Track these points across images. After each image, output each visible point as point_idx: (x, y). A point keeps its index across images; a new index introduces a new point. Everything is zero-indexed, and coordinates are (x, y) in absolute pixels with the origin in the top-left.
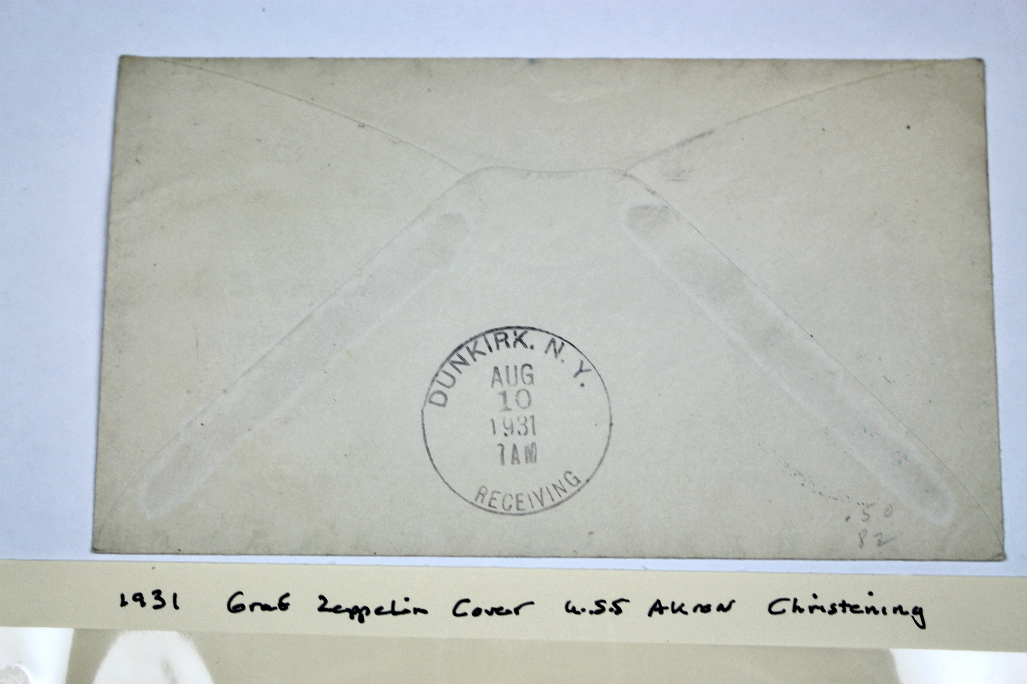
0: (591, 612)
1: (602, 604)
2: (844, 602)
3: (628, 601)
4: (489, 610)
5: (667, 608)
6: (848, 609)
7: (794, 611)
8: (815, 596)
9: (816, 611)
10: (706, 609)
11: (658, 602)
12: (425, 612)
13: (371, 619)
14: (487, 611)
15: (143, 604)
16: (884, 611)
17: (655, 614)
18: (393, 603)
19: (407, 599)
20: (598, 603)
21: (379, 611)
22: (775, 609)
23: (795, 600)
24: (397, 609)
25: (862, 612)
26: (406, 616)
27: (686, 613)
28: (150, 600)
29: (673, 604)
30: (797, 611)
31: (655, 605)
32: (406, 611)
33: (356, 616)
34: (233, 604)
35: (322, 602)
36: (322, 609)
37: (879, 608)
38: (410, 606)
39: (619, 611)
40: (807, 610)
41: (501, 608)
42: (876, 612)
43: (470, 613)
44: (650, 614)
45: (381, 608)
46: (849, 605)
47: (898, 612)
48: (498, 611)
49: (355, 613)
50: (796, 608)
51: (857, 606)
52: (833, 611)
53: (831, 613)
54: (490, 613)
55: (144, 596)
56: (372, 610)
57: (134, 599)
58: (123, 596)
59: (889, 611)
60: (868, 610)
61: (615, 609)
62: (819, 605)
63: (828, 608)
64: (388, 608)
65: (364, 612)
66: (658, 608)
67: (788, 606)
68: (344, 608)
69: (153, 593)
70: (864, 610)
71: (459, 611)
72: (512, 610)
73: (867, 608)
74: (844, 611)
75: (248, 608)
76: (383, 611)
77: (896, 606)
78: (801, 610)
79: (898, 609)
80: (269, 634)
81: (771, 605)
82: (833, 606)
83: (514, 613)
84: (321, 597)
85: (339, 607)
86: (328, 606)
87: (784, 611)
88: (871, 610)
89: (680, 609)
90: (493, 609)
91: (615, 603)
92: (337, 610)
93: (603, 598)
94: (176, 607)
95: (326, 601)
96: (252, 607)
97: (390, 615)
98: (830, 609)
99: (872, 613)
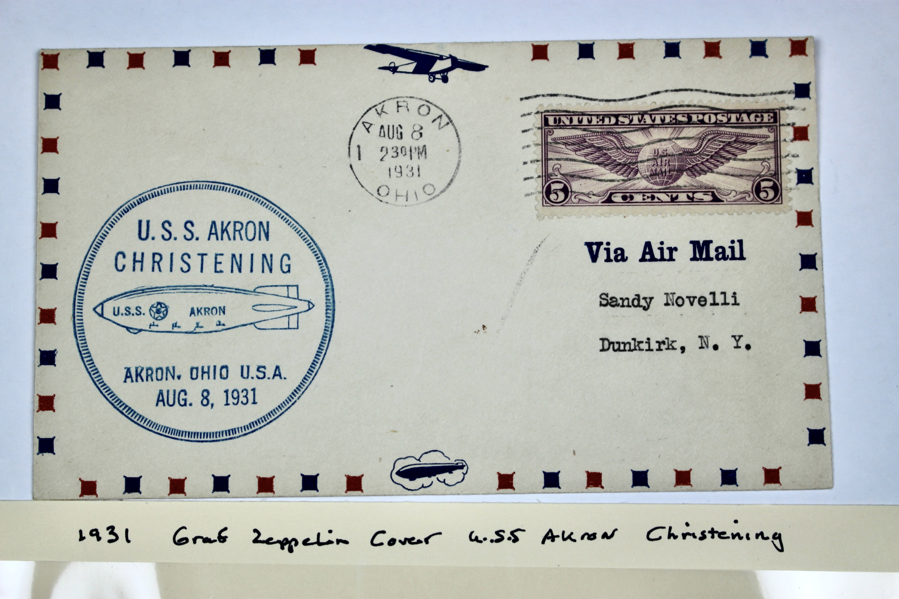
0: (492, 541)
1: (501, 533)
2: (713, 529)
3: (524, 531)
4: (403, 540)
5: (558, 536)
6: (716, 535)
7: (669, 537)
8: (687, 524)
9: (688, 537)
10: (592, 537)
11: (550, 531)
12: (346, 542)
13: (299, 549)
14: (400, 541)
15: (99, 539)
16: (748, 536)
17: (548, 541)
18: (319, 535)
19: (330, 532)
20: (497, 533)
21: (306, 542)
22: (652, 536)
23: (670, 528)
24: (322, 540)
25: (728, 538)
26: (330, 545)
27: (574, 541)
28: (105, 535)
29: (563, 532)
30: (672, 537)
31: (548, 534)
32: (330, 542)
33: (286, 547)
34: (178, 538)
35: (256, 535)
36: (256, 541)
37: (743, 534)
38: (333, 537)
39: (516, 540)
40: (680, 537)
41: (413, 538)
42: (741, 538)
43: (386, 543)
44: (543, 542)
45: (308, 539)
46: (717, 532)
47: (760, 537)
48: (410, 541)
49: (285, 544)
50: (671, 536)
51: (724, 533)
52: (703, 537)
53: (701, 539)
54: (403, 543)
55: (99, 531)
56: (300, 542)
57: (91, 534)
58: (81, 532)
59: (752, 536)
60: (734, 536)
61: (513, 538)
62: (691, 532)
63: (699, 535)
64: (314, 539)
65: (293, 543)
66: (550, 536)
67: (664, 533)
68: (275, 540)
69: (108, 529)
70: (731, 537)
71: (376, 542)
72: (423, 540)
73: (732, 534)
74: (713, 537)
75: (191, 541)
76: (309, 542)
77: (758, 532)
78: (675, 537)
79: (760, 535)
80: (210, 564)
81: (649, 533)
82: (703, 533)
83: (424, 543)
84: (255, 531)
85: (271, 539)
86: (261, 538)
87: (660, 538)
88: (736, 536)
89: (569, 537)
90: (406, 539)
91: (512, 533)
92: (269, 541)
93: (502, 529)
94: (128, 541)
95: (259, 534)
96: (195, 540)
97: (316, 546)
98: (701, 536)
99: (737, 538)
